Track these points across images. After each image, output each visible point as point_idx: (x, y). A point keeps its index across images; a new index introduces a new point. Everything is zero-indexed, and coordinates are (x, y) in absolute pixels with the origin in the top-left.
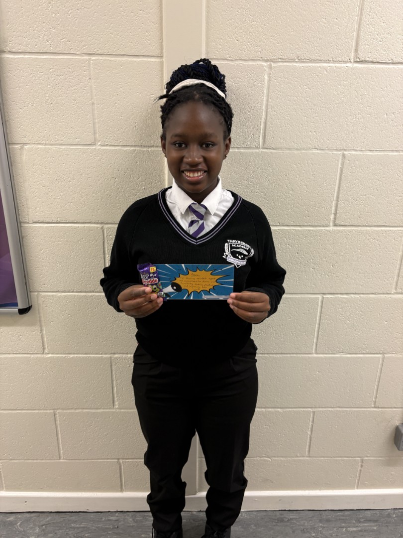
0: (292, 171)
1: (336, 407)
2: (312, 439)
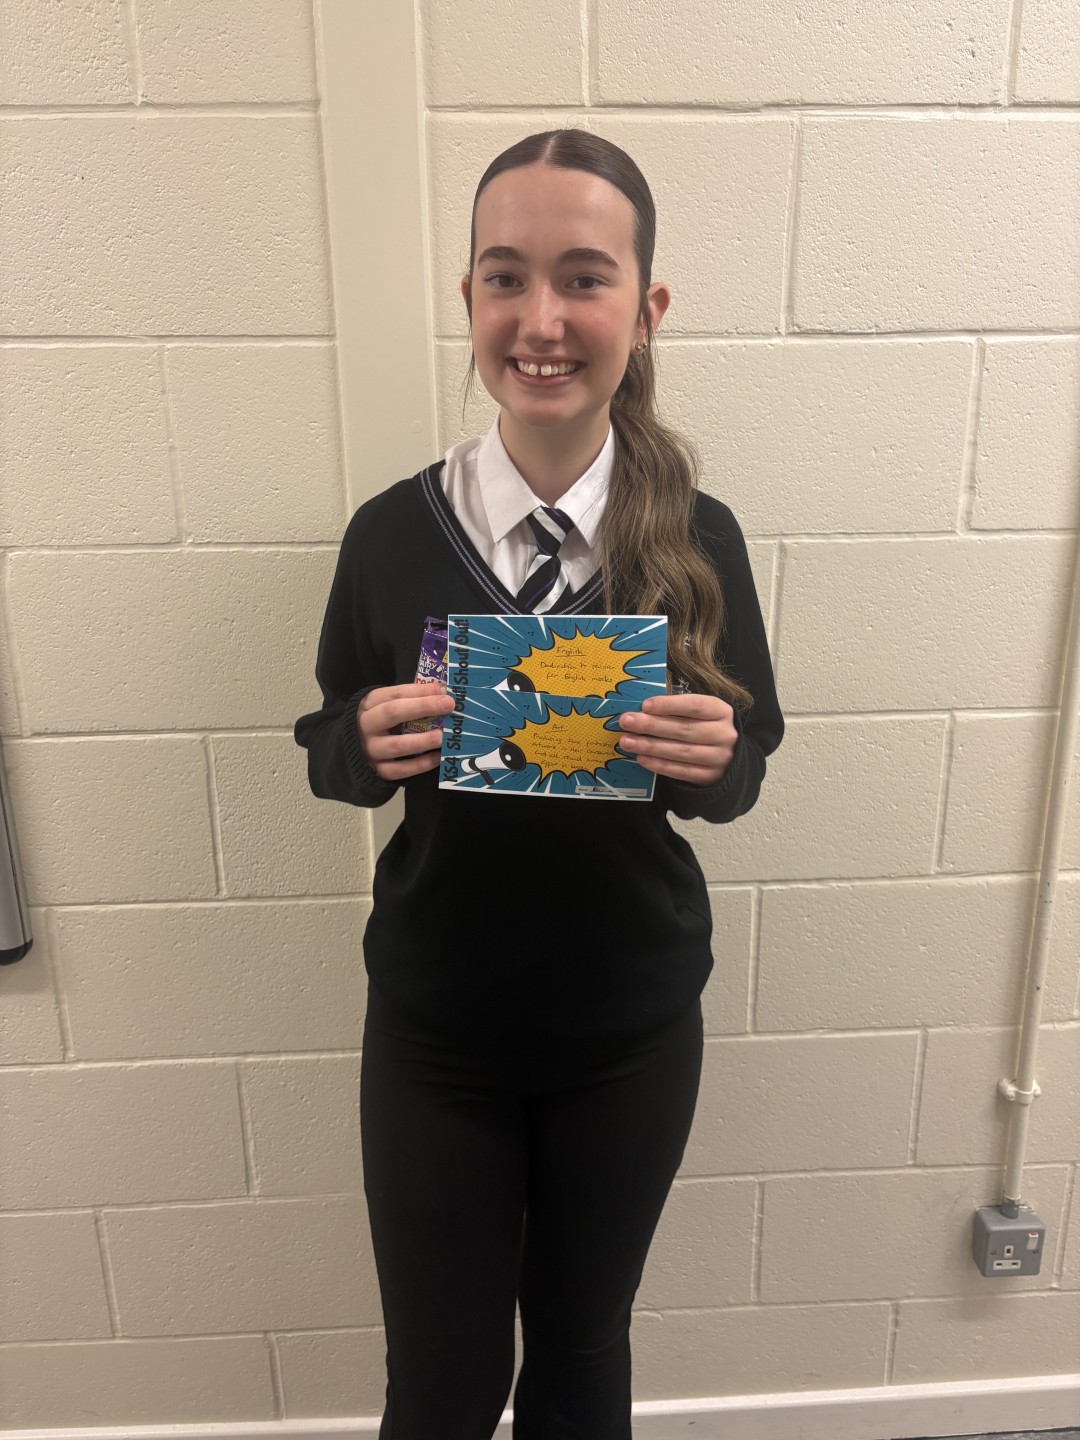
1: (817, 1170)
2: (764, 1256)
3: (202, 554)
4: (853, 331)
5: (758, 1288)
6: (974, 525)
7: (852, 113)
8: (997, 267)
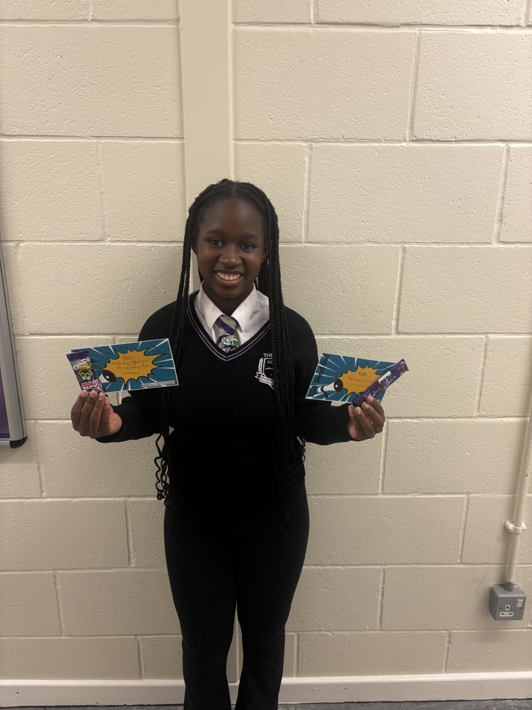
0: (342, 268)
1: (412, 564)
2: (384, 605)
3: (115, 246)
4: (443, 140)
5: (381, 622)
6: (501, 240)
7: (446, 29)
8: (517, 108)
